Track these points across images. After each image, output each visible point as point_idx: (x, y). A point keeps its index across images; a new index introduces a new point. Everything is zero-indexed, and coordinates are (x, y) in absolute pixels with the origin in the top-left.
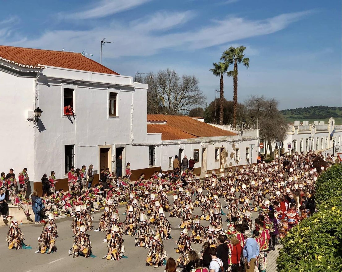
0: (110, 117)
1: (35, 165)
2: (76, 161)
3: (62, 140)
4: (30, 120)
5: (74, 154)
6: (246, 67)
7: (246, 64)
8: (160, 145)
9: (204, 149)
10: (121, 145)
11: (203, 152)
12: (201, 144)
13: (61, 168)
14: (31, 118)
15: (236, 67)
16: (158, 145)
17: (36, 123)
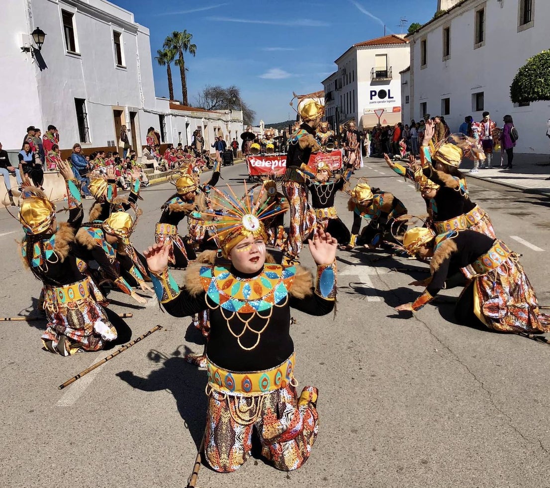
0: (117, 66)
1: (42, 123)
2: (90, 123)
3: (70, 90)
4: (26, 50)
5: (86, 114)
6: (192, 55)
7: (192, 52)
8: (169, 115)
9: (205, 126)
10: (134, 108)
11: (205, 128)
12: (203, 119)
13: (75, 132)
14: (27, 46)
15: (181, 54)
16: (167, 115)
17: (35, 56)
